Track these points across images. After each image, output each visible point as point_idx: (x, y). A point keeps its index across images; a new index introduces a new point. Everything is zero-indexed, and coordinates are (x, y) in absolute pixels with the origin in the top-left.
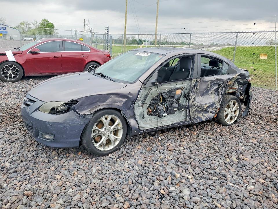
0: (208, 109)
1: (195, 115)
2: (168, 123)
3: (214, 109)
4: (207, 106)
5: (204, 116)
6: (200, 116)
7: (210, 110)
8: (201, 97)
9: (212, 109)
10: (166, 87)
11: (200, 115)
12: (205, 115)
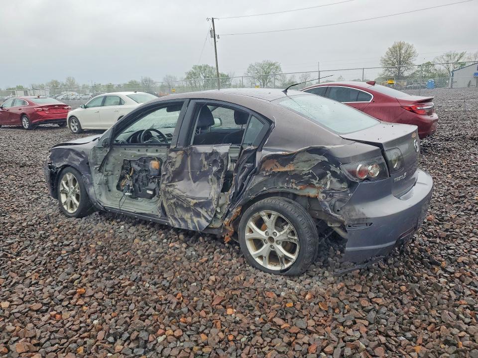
0: (200, 210)
1: (177, 212)
2: (135, 209)
3: (210, 213)
4: (195, 201)
5: (192, 221)
6: (185, 218)
7: (203, 212)
8: (195, 182)
9: (206, 212)
10: (131, 153)
11: (187, 216)
12: (195, 219)
